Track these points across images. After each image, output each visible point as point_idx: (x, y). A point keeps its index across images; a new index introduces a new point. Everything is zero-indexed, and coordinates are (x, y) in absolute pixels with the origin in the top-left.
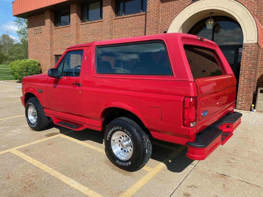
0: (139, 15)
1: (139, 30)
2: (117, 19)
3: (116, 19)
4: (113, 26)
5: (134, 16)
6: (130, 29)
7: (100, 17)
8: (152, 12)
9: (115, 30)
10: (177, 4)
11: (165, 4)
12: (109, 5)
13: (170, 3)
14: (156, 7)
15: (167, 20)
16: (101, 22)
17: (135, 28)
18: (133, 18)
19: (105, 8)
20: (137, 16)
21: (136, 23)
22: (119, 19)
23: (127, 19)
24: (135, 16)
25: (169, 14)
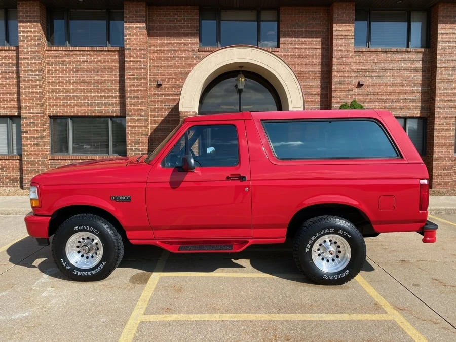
0: (106, 51)
1: (106, 76)
2: (54, 50)
3: (51, 50)
4: (45, 63)
5: (94, 51)
6: (88, 73)
7: (7, 40)
8: (136, 49)
9: (48, 70)
10: (175, 43)
11: (155, 39)
12: (35, 21)
13: (164, 40)
14: (142, 43)
15: (161, 66)
16: (9, 50)
17: (97, 72)
18: (92, 53)
19: (23, 26)
20: (101, 51)
21: (99, 63)
22: (58, 50)
23: (78, 53)
24: (96, 51)
25: (164, 57)
